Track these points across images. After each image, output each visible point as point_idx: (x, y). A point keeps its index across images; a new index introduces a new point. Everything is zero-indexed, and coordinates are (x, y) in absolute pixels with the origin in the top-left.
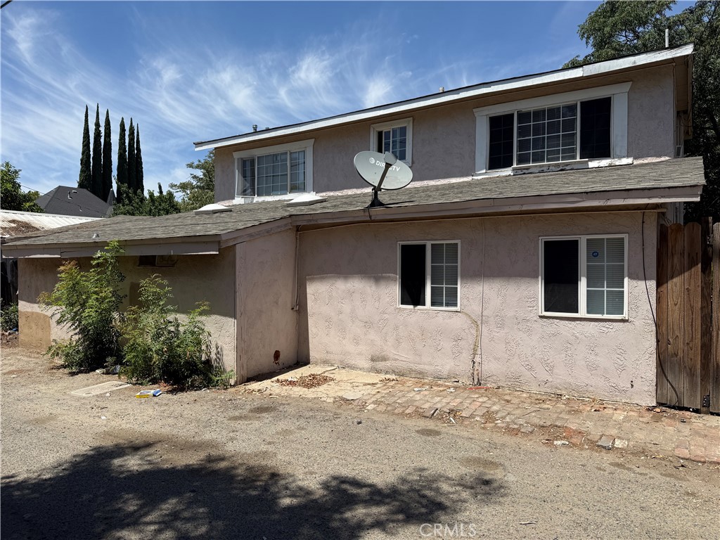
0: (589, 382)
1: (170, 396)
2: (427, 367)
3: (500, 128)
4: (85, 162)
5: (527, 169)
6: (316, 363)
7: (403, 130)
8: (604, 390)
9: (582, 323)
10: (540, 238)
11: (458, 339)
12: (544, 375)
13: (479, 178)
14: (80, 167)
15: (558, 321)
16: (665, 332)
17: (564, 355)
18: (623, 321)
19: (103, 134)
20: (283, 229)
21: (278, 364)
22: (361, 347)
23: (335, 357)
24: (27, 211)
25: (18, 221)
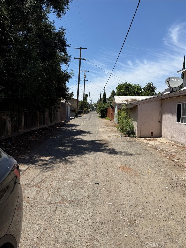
1: (123, 137)
2: (180, 141)
11: (185, 133)
20: (155, 100)
21: (152, 136)
22: (170, 134)
23: (166, 136)
24: (141, 96)
25: (133, 99)
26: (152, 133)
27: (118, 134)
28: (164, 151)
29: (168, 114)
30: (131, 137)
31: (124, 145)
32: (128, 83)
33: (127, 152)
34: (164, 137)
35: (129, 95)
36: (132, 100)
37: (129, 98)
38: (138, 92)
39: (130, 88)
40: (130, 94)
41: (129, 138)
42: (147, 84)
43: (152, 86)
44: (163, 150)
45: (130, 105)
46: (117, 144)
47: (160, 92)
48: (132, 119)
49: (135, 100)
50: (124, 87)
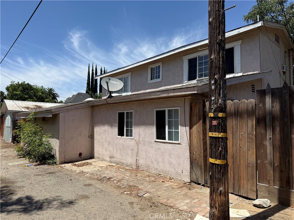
0: (169, 170)
1: (34, 167)
2: (124, 161)
3: (192, 63)
4: (88, 84)
5: (202, 80)
6: (96, 158)
7: (159, 66)
8: (174, 174)
9: (167, 144)
10: (155, 109)
11: (133, 150)
12: (156, 166)
13: (185, 84)
14: (87, 86)
15: (160, 143)
16: (192, 149)
17: (162, 158)
18: (179, 144)
19: (94, 74)
20: (84, 107)
21: (81, 157)
22: (107, 152)
23: (101, 156)
24: (47, 102)
25: (37, 106)
26: (80, 154)
27: (22, 162)
28: (115, 182)
29: (104, 125)
30: (49, 164)
31: (45, 182)
32: (26, 83)
33: (60, 198)
34: (98, 158)
35: (29, 100)
36: (35, 107)
37: (31, 104)
38: (43, 98)
39: (30, 90)
40: (31, 98)
41: (46, 167)
42: (47, 89)
43: (53, 92)
44: (112, 180)
45: (46, 112)
46: (31, 184)
47: (61, 101)
48: (50, 135)
49: (40, 107)
50: (20, 88)
